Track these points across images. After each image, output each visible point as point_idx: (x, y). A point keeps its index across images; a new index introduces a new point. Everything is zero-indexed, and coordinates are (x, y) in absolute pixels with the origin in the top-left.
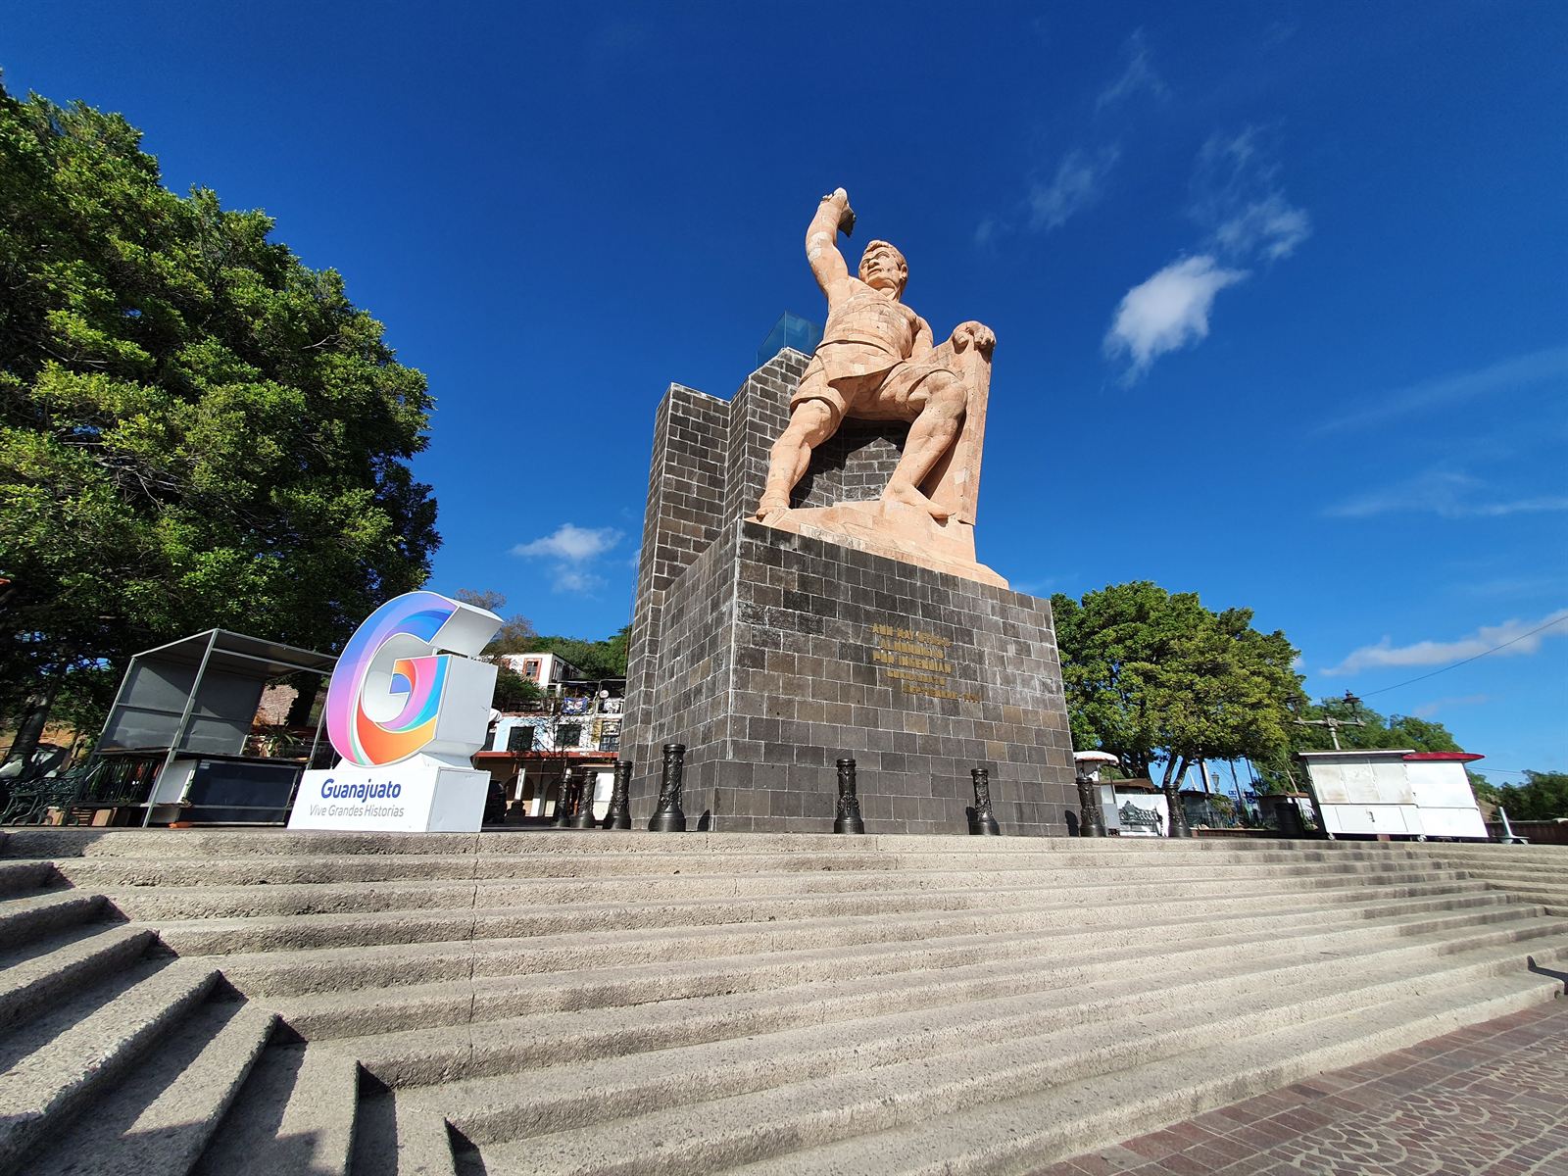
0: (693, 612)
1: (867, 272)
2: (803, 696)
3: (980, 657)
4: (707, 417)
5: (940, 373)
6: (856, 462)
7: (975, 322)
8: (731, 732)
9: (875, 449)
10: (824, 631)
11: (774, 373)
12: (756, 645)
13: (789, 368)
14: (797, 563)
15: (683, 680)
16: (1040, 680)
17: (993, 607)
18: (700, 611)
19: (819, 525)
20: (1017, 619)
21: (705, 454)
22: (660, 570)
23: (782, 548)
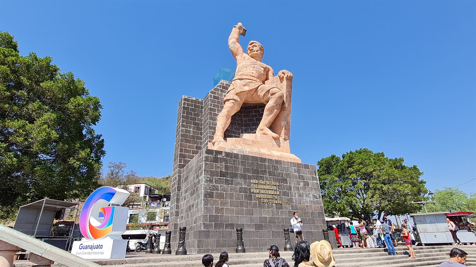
0: (191, 178)
1: (250, 52)
2: (227, 206)
3: (290, 188)
4: (195, 106)
5: (274, 89)
6: (248, 119)
7: (285, 70)
8: (203, 220)
9: (254, 114)
10: (234, 184)
11: (218, 90)
12: (211, 190)
13: (223, 87)
14: (224, 161)
15: (188, 201)
16: (312, 194)
17: (295, 170)
18: (193, 178)
19: (232, 146)
20: (304, 173)
21: (195, 119)
22: (180, 161)
23: (219, 156)
